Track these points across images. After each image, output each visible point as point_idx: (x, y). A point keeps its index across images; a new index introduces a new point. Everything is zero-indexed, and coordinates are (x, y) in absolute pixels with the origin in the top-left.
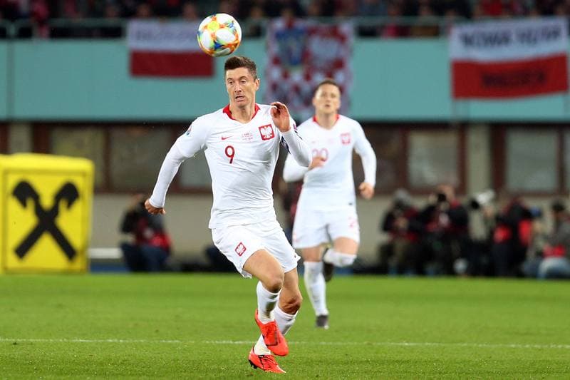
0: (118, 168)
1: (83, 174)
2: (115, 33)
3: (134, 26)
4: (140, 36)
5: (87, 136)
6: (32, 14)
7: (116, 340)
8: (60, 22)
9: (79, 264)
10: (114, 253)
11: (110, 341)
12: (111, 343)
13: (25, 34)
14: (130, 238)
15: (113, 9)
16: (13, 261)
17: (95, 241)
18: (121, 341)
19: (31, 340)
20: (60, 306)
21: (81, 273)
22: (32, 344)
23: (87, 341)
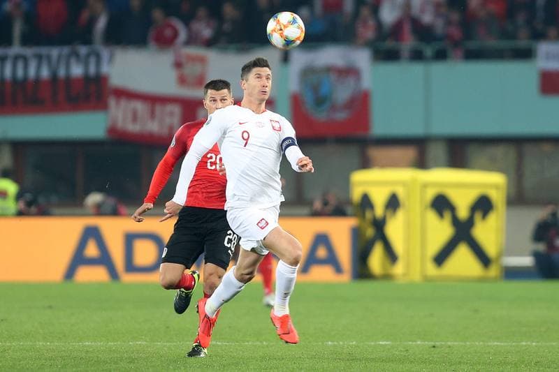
0: (530, 181)
1: (496, 187)
2: (526, 54)
3: (544, 48)
4: (549, 57)
5: (499, 151)
6: (447, 37)
7: (529, 343)
8: (473, 45)
9: (494, 271)
10: (527, 261)
11: (524, 343)
12: (525, 346)
13: (441, 56)
14: (541, 247)
15: (523, 33)
16: (431, 270)
17: (508, 250)
18: (534, 344)
19: (449, 343)
20: (476, 311)
21: (495, 280)
22: (450, 347)
23: (502, 344)
